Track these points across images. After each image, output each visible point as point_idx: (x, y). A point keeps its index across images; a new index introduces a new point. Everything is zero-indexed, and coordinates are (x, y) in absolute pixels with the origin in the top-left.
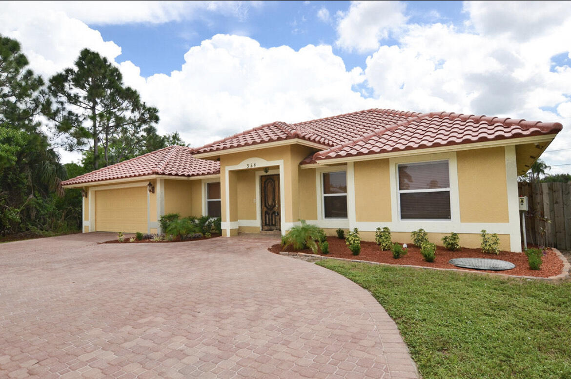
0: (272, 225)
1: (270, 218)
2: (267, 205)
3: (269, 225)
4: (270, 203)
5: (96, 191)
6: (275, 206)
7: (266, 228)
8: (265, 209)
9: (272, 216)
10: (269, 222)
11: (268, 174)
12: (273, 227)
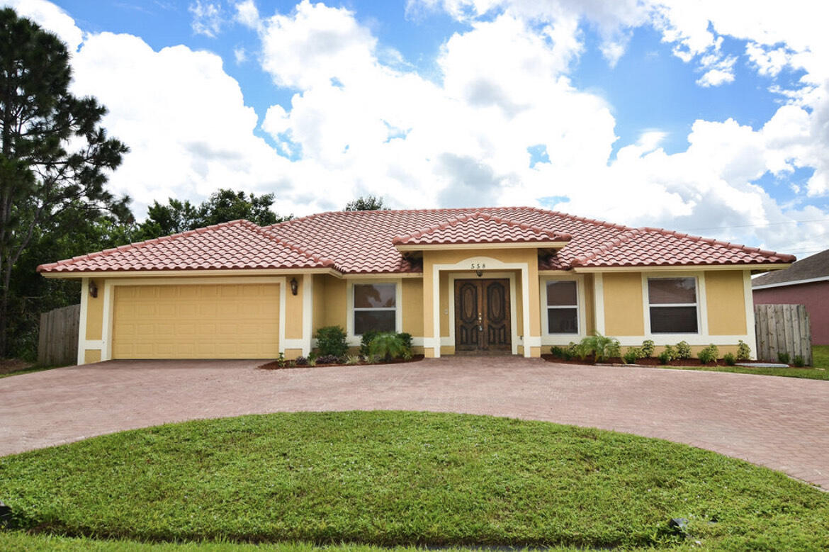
0: (473, 343)
1: (469, 334)
2: (464, 318)
3: (467, 343)
4: (469, 314)
5: (116, 287)
6: (477, 318)
7: (463, 347)
8: (461, 323)
9: (472, 333)
10: (467, 340)
11: (482, 277)
12: (473, 346)
